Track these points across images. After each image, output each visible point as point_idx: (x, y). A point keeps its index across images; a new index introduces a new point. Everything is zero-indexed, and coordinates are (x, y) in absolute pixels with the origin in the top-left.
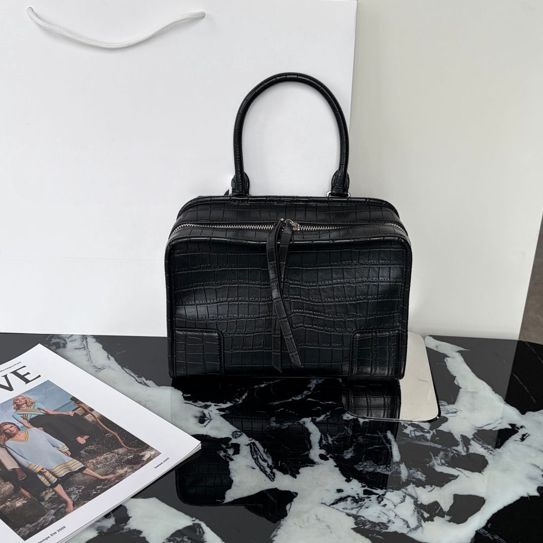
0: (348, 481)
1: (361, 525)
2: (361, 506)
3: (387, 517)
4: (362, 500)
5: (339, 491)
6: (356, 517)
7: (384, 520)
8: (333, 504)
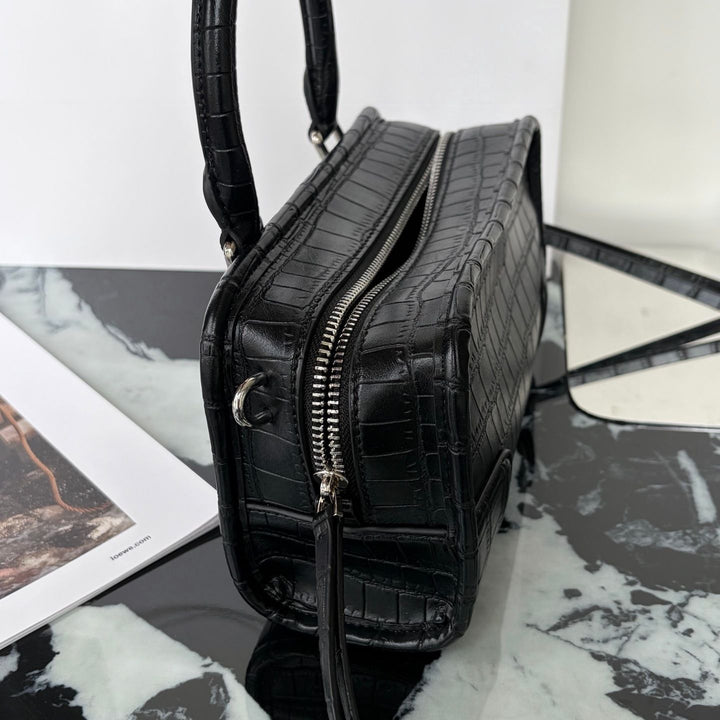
0: (592, 568)
1: (630, 686)
2: (628, 635)
3: (698, 664)
4: (629, 617)
5: (572, 594)
6: (616, 663)
7: (693, 674)
8: (556, 628)
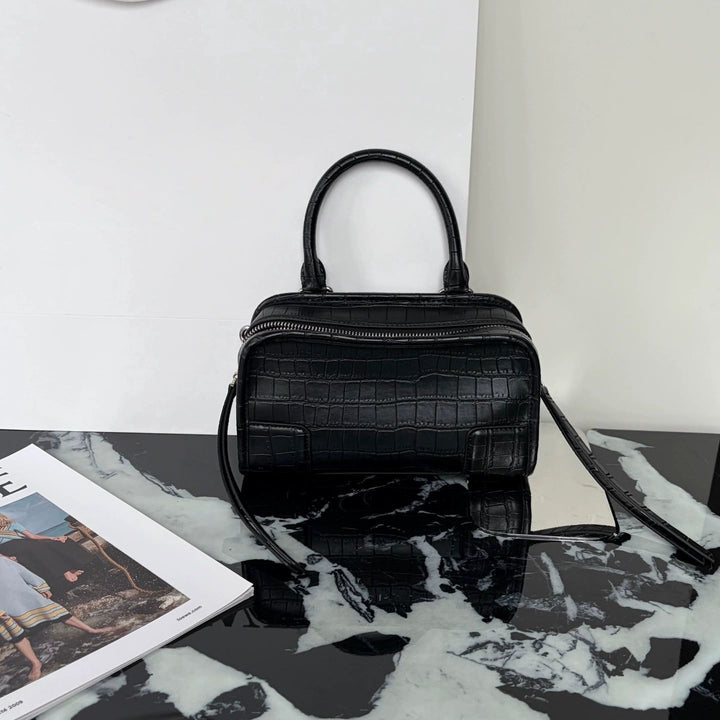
0: (487, 620)
1: (510, 683)
2: (509, 656)
3: (550, 671)
4: (510, 646)
5: (474, 635)
6: (501, 671)
8: (465, 653)
